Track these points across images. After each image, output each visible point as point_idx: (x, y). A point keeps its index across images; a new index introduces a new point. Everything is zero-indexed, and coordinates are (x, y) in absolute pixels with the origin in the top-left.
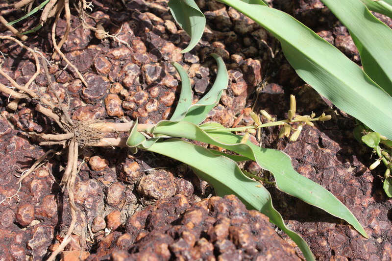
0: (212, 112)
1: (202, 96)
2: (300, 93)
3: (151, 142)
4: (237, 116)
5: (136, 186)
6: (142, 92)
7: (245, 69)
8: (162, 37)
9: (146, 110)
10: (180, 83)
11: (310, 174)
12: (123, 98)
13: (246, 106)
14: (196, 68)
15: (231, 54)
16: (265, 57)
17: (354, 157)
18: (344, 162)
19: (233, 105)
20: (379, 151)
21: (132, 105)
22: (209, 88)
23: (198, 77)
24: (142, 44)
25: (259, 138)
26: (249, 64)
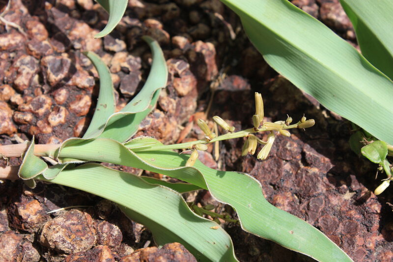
0: (145, 122)
1: (131, 98)
2: (272, 89)
3: (56, 170)
4: (184, 125)
5: (37, 235)
6: (43, 97)
7: (192, 57)
8: (70, 15)
9: (49, 124)
10: (98, 81)
11: (290, 204)
12: (14, 107)
13: (197, 109)
14: (122, 59)
15: (172, 35)
16: (221, 39)
17: (353, 177)
18: (338, 185)
19: (177, 110)
20: (386, 166)
21: (29, 117)
22: (141, 85)
23: (125, 71)
24: (41, 27)
25: (217, 155)
26: (198, 49)
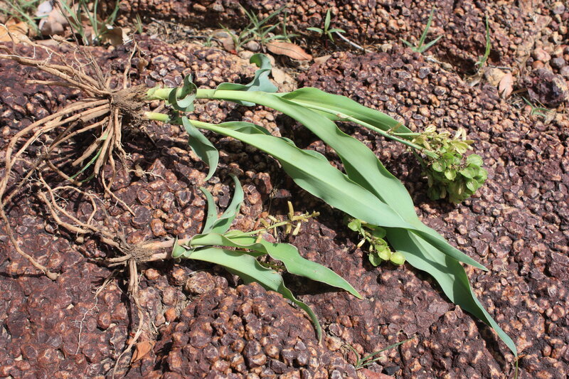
0: (234, 221)
1: (225, 209)
2: (302, 196)
3: (190, 252)
4: (256, 220)
5: (184, 287)
6: (179, 214)
7: (257, 182)
8: (188, 166)
9: (183, 228)
10: (207, 202)
11: (315, 257)
12: (164, 220)
13: (263, 210)
14: (219, 187)
15: (245, 171)
16: (273, 169)
17: (348, 239)
18: (340, 244)
19: (251, 212)
20: (363, 232)
21: (172, 225)
22: (230, 201)
23: (221, 194)
24: (173, 175)
25: (276, 235)
26: (260, 177)
